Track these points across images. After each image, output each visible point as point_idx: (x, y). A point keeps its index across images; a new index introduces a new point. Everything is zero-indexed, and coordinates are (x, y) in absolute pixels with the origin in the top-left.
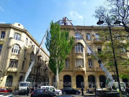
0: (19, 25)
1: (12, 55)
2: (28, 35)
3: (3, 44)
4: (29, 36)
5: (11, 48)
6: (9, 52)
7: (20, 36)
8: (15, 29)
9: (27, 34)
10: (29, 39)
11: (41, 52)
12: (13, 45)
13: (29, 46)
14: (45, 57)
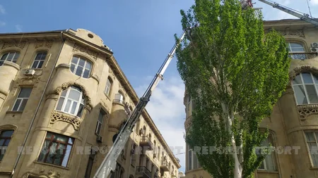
0: (91, 36)
1: (55, 118)
2: (116, 68)
3: (36, 85)
4: (116, 73)
5: (56, 96)
6: (47, 108)
7: (89, 65)
8: (77, 44)
9: (113, 63)
10: (116, 82)
11: (150, 135)
12: (66, 85)
13: (114, 104)
14: (161, 155)
